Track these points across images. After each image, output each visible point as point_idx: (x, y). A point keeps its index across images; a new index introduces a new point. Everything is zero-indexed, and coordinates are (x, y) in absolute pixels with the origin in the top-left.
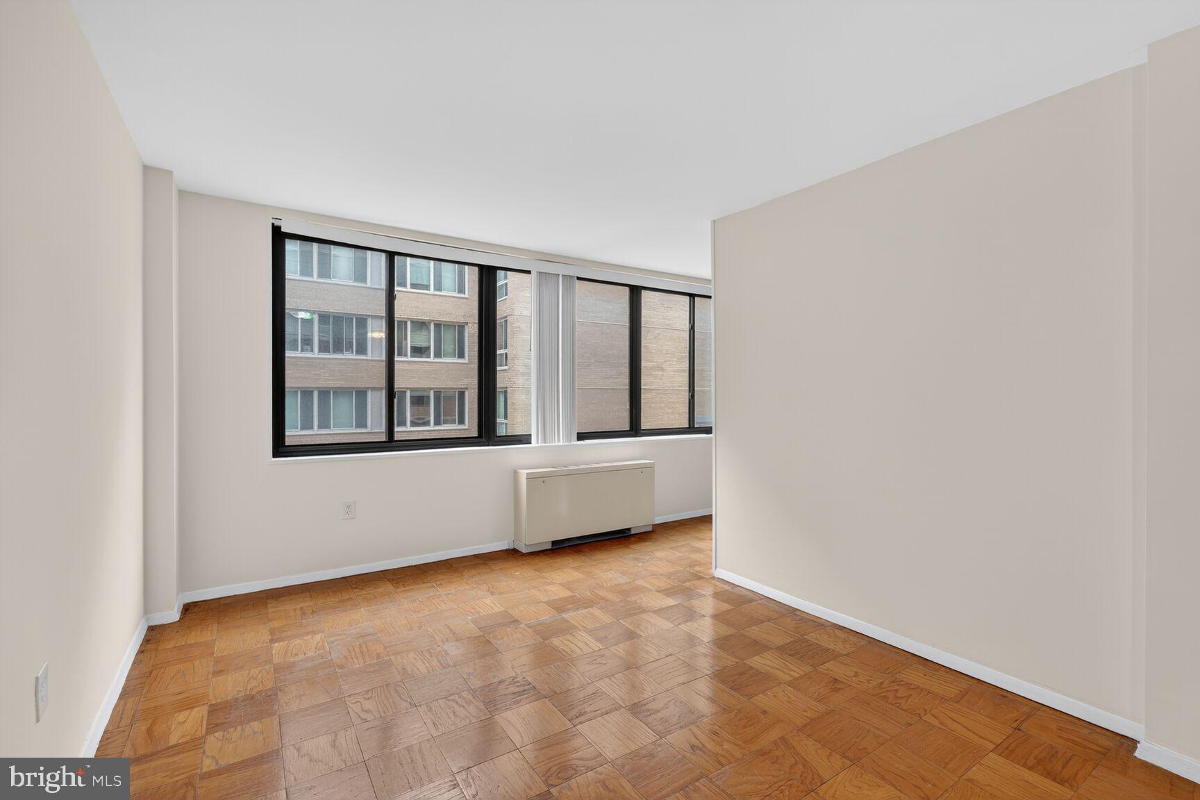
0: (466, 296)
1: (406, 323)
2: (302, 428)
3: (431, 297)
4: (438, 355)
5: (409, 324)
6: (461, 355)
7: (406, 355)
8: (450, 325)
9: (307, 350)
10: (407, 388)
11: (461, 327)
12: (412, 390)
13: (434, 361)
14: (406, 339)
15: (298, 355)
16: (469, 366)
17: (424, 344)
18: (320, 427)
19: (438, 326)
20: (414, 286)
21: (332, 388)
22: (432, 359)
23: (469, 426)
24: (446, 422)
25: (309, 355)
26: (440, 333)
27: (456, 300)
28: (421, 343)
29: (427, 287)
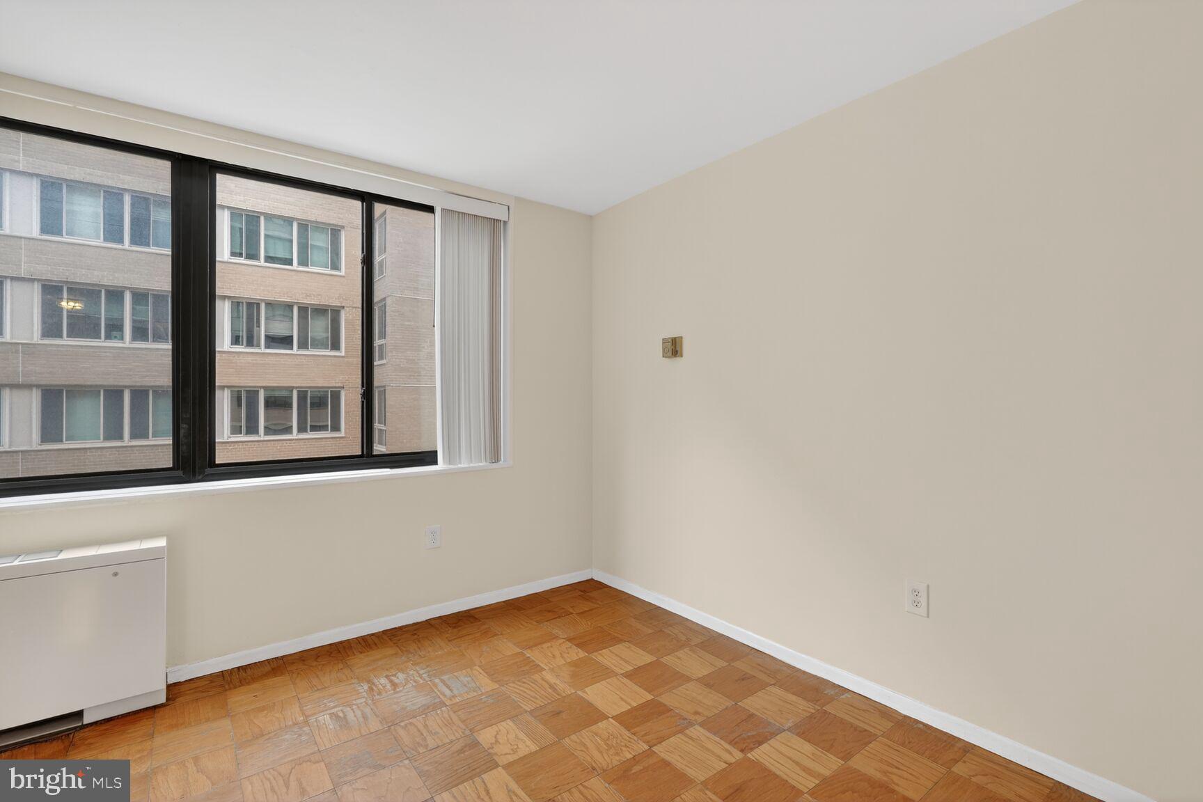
0: (343, 273)
1: (258, 305)
2: (107, 438)
3: (293, 273)
4: (303, 345)
5: (263, 306)
6: (335, 346)
7: (259, 346)
8: (320, 311)
9: (116, 337)
10: (261, 387)
11: (336, 312)
12: (266, 388)
13: (298, 353)
14: (259, 326)
15: (100, 344)
16: (346, 360)
17: (286, 333)
18: (134, 436)
19: (303, 310)
20: (269, 259)
21: (152, 387)
22: (294, 350)
23: (346, 433)
24: (315, 428)
25: (119, 344)
26: (307, 318)
27: (329, 278)
28: (279, 331)
29: (290, 262)
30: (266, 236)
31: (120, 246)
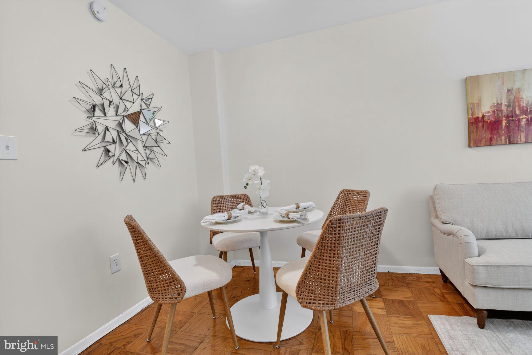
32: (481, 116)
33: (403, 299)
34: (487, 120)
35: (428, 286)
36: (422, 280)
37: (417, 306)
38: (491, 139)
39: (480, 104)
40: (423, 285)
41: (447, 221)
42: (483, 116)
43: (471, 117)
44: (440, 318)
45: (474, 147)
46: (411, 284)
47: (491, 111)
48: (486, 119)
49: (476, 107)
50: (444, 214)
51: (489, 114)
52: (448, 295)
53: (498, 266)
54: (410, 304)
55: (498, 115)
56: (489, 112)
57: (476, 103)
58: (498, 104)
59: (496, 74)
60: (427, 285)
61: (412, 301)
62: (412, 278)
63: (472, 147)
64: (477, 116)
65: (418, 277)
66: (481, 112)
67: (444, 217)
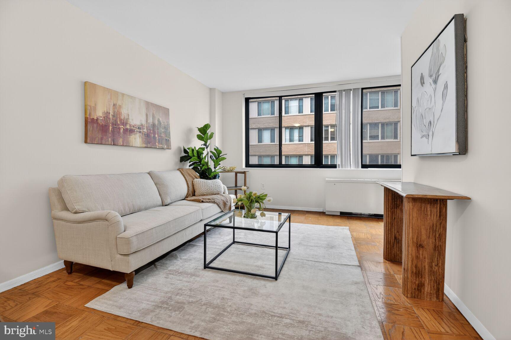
0: (399, 108)
3: (379, 111)
4: (383, 138)
5: (369, 125)
6: (395, 137)
7: (367, 140)
8: (389, 124)
10: (368, 154)
11: (396, 124)
12: (370, 154)
13: (381, 141)
17: (377, 134)
19: (383, 125)
20: (371, 108)
22: (380, 140)
26: (384, 127)
27: (393, 111)
28: (374, 134)
29: (378, 107)
30: (370, 99)
31: (328, 112)
32: (96, 119)
33: (46, 309)
34: (99, 123)
35: (57, 284)
36: (46, 283)
37: (66, 305)
38: (102, 139)
39: (96, 108)
40: (51, 286)
41: (81, 209)
42: (97, 119)
43: (89, 117)
44: (97, 301)
45: (89, 143)
46: (38, 292)
47: (102, 117)
48: (99, 121)
49: (92, 110)
50: (77, 204)
51: (101, 118)
52: (82, 282)
53: (143, 232)
54: (58, 308)
55: (107, 121)
56: (101, 117)
57: (93, 107)
58: (107, 112)
59: (107, 88)
60: (54, 284)
61: (57, 305)
62: (33, 286)
63: (88, 143)
64: (93, 117)
65: (39, 283)
66: (96, 116)
67: (77, 207)
